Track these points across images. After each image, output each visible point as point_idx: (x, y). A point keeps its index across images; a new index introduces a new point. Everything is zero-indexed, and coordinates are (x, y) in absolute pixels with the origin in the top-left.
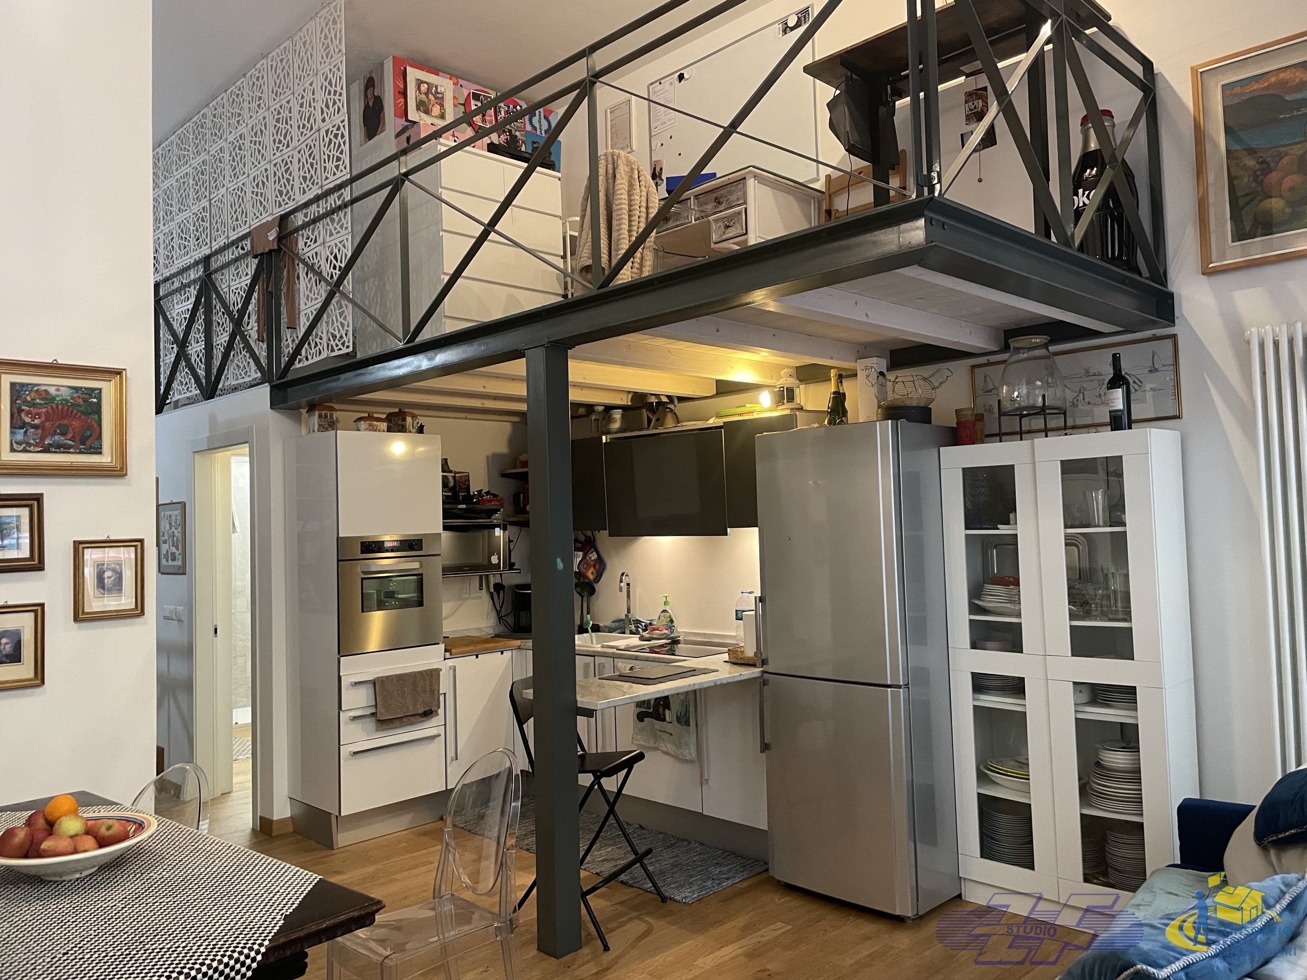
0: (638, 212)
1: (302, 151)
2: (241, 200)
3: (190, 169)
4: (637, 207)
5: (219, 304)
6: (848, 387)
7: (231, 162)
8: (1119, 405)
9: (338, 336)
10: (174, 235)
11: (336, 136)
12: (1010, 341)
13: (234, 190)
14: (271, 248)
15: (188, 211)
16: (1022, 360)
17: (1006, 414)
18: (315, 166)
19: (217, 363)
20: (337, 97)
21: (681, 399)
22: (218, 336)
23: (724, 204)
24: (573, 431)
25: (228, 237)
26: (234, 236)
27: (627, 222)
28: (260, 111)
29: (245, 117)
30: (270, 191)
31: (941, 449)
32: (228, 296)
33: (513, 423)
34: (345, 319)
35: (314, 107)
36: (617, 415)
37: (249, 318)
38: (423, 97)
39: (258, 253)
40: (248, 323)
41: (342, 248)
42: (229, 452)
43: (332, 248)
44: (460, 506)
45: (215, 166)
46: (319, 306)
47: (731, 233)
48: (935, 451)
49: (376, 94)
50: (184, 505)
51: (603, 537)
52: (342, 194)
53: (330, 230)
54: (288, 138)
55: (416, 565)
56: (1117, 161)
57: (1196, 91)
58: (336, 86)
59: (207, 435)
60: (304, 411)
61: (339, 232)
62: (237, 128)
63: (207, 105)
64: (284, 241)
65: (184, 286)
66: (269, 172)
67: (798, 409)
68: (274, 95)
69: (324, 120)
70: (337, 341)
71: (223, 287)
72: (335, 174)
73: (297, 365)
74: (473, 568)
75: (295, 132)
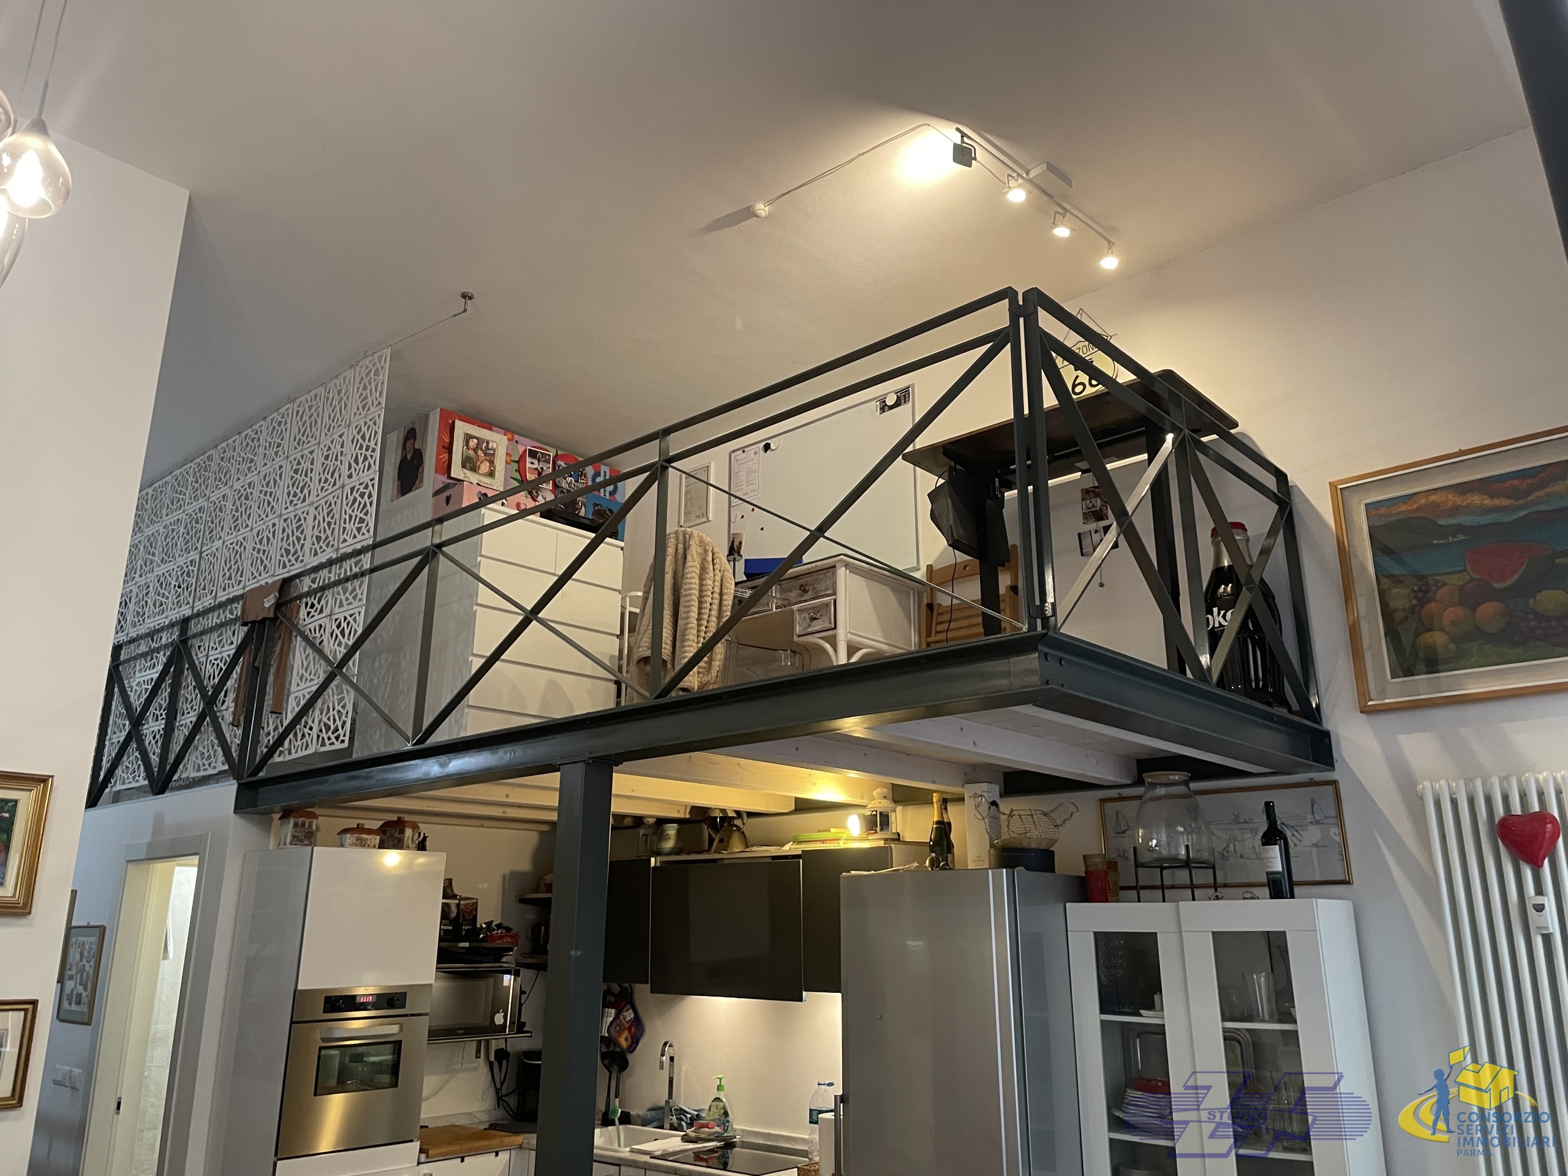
0: (710, 599)
1: (320, 508)
2: (238, 556)
3: (184, 515)
4: (709, 593)
5: (191, 676)
6: (954, 815)
7: (234, 512)
8: (1278, 866)
9: (332, 727)
10: (151, 588)
11: (362, 495)
12: (1144, 775)
13: (231, 544)
14: (265, 616)
15: (173, 563)
16: (1160, 798)
17: (1144, 865)
18: (332, 526)
19: (176, 748)
20: (369, 453)
21: (751, 814)
22: (183, 715)
23: (810, 593)
24: (613, 848)
25: (216, 597)
26: (222, 597)
27: (696, 610)
28: (277, 460)
29: (258, 464)
30: (275, 550)
31: (1067, 904)
32: (203, 668)
33: (542, 833)
34: (343, 707)
35: (341, 461)
36: (672, 830)
37: (225, 696)
38: (471, 452)
39: (249, 620)
40: (224, 702)
41: (352, 622)
42: (174, 863)
43: (340, 622)
44: (462, 945)
45: (213, 514)
46: (314, 688)
47: (817, 626)
48: (1061, 905)
49: (416, 447)
50: (102, 929)
51: (642, 991)
52: (361, 560)
53: (341, 600)
54: (306, 491)
55: (394, 1029)
56: (1253, 582)
57: (1336, 507)
58: (369, 441)
59: (148, 840)
60: (276, 816)
61: (351, 603)
62: (246, 475)
63: (216, 446)
64: (283, 609)
65: (152, 652)
66: (277, 527)
67: (893, 840)
68: (295, 443)
69: (350, 476)
70: (330, 733)
71: (199, 657)
72: (355, 537)
73: (277, 759)
74: (471, 1031)
75: (315, 486)
